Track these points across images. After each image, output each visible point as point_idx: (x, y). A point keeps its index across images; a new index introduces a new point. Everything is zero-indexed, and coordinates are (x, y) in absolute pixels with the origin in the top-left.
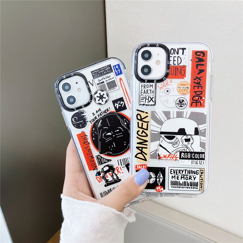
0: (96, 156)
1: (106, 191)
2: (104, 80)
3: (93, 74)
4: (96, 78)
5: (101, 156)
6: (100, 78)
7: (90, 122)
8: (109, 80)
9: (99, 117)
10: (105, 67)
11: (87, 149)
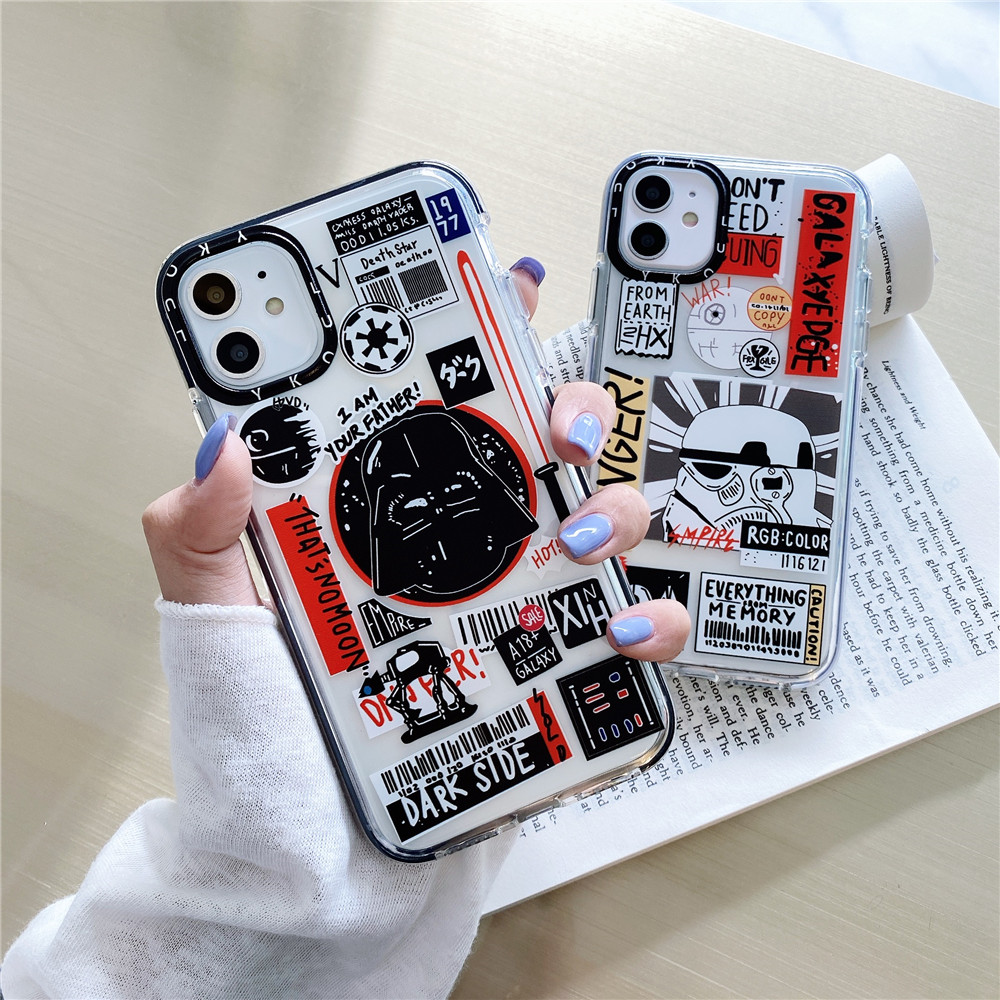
0: (360, 606)
1: (408, 762)
2: (389, 262)
3: (339, 233)
4: (351, 249)
5: (381, 606)
6: (371, 252)
7: (330, 449)
8: (409, 260)
9: (371, 426)
10: (390, 201)
11: (317, 575)
